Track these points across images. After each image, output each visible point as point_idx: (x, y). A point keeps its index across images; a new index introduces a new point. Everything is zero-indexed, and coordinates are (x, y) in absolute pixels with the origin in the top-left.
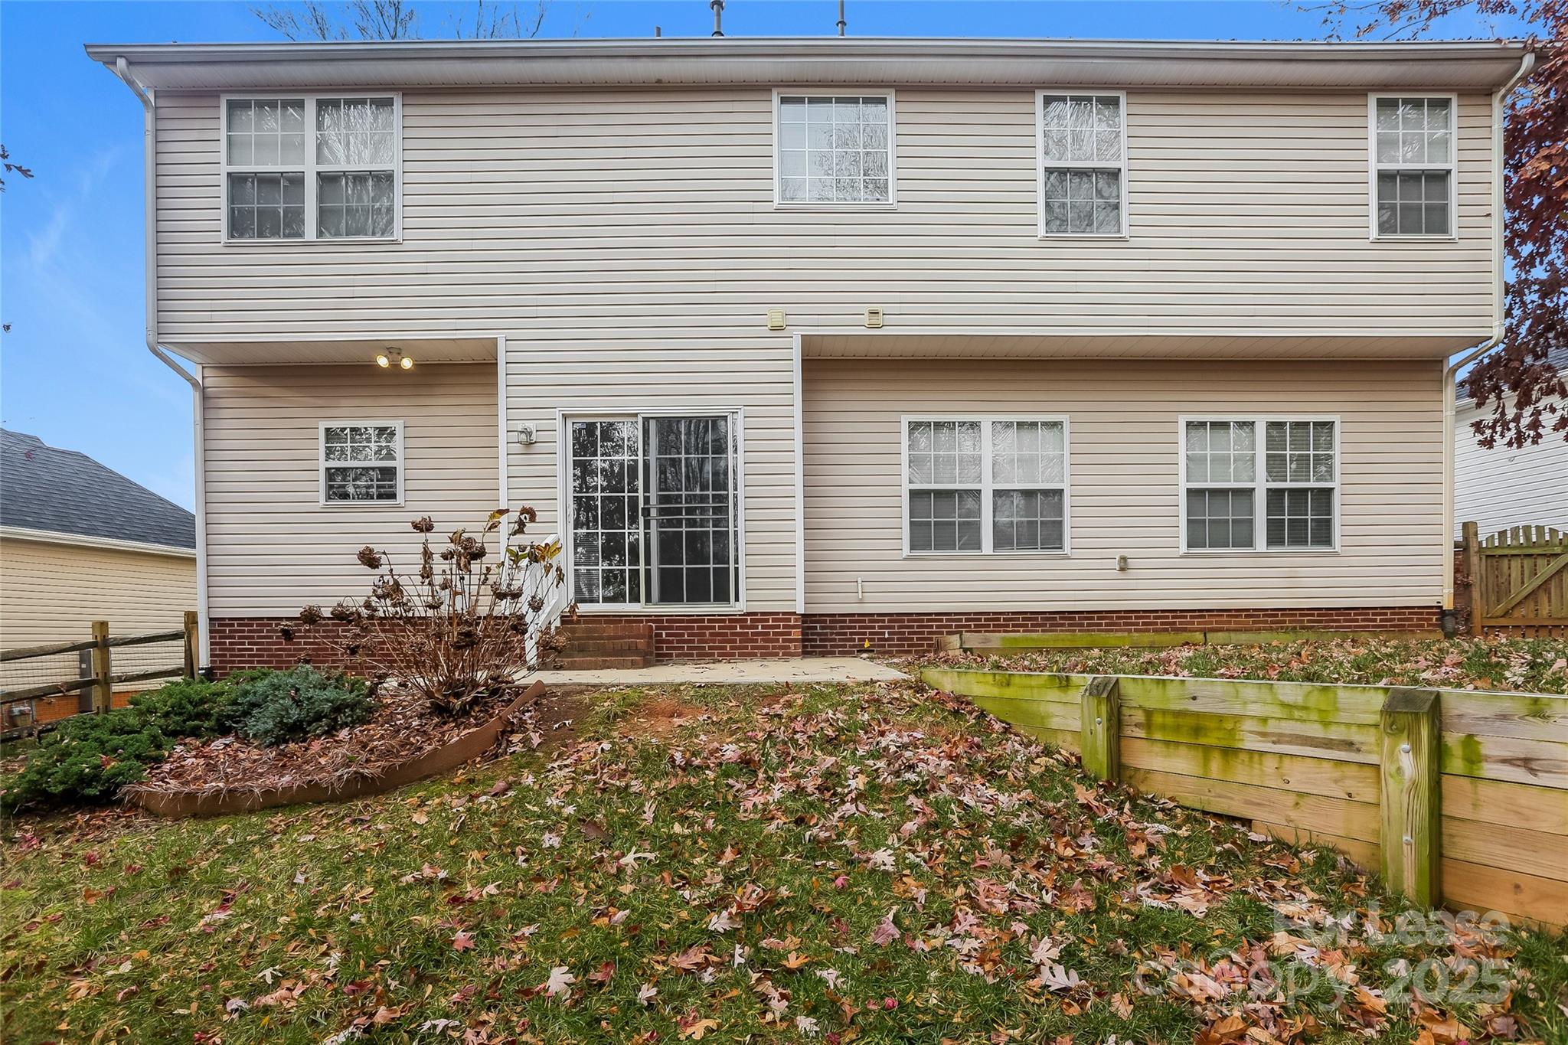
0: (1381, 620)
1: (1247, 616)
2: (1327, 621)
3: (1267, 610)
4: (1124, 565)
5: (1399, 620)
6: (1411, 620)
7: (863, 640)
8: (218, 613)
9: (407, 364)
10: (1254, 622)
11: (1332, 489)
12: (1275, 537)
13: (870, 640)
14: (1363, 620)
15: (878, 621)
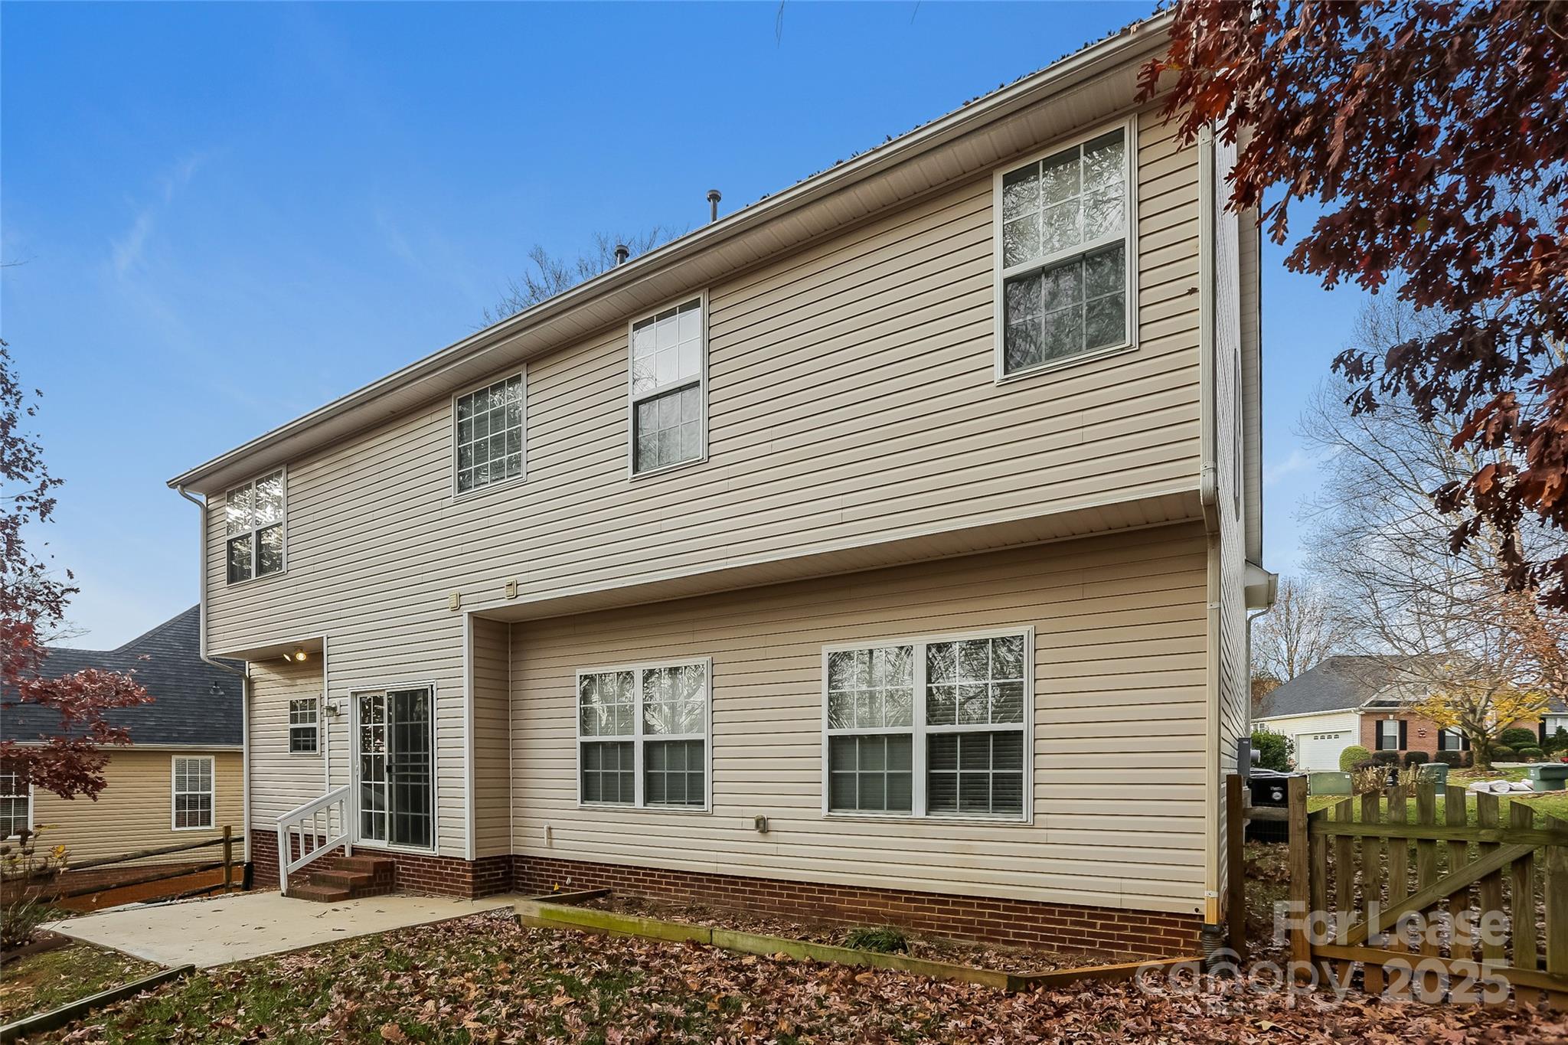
0: (1103, 926)
1: (907, 900)
2: (1017, 918)
3: (933, 894)
4: (762, 825)
5: (1133, 929)
6: (1156, 931)
7: (554, 883)
8: (257, 826)
9: (301, 657)
10: (916, 909)
11: (1019, 734)
12: (938, 798)
13: (560, 884)
14: (1073, 923)
15: (565, 866)
